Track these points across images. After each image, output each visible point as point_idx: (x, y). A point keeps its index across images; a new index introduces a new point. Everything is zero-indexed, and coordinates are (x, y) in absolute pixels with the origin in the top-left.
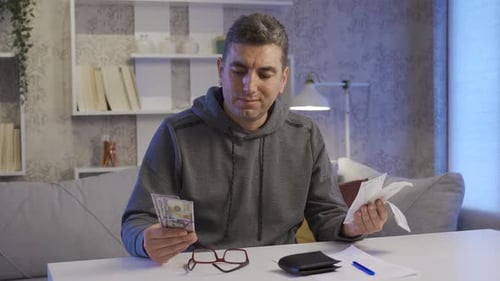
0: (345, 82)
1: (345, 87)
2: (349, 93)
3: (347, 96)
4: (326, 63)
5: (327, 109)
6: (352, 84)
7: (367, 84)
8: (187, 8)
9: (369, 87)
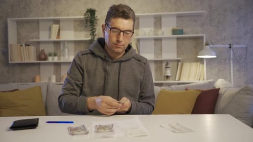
0: (230, 45)
1: (230, 47)
2: (233, 50)
3: (232, 51)
4: (225, 37)
5: (215, 57)
6: (234, 46)
7: (245, 46)
8: (161, 17)
9: (247, 47)
